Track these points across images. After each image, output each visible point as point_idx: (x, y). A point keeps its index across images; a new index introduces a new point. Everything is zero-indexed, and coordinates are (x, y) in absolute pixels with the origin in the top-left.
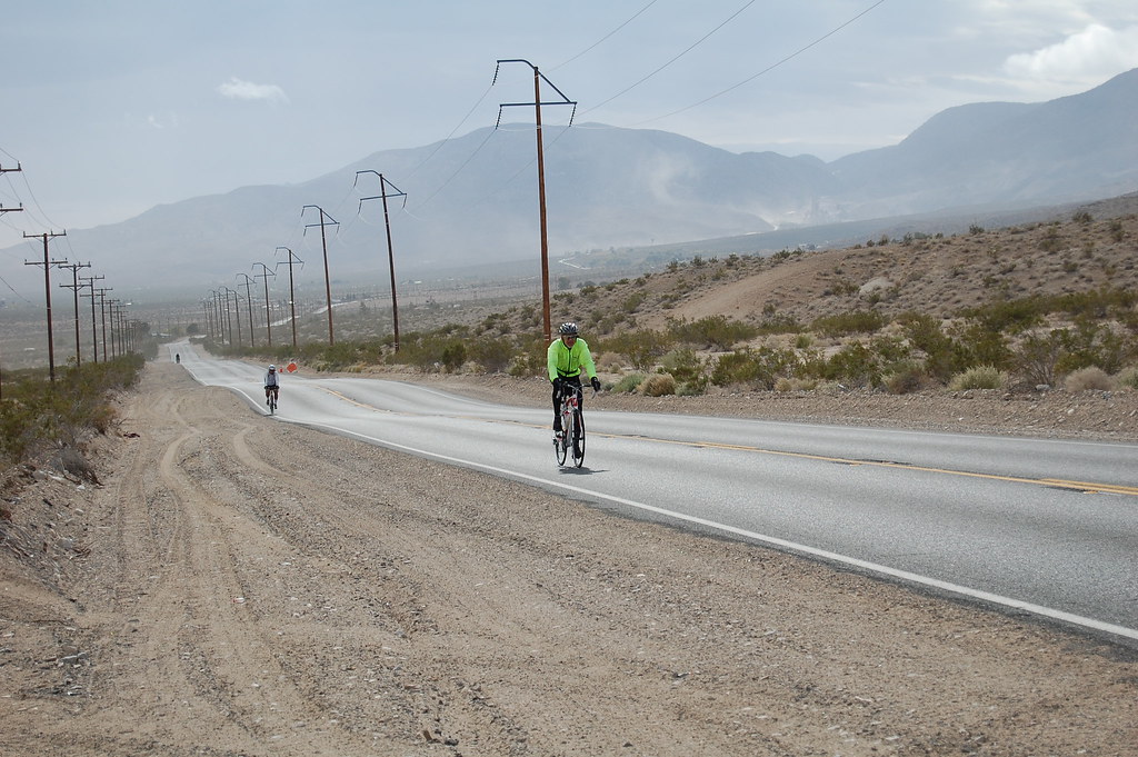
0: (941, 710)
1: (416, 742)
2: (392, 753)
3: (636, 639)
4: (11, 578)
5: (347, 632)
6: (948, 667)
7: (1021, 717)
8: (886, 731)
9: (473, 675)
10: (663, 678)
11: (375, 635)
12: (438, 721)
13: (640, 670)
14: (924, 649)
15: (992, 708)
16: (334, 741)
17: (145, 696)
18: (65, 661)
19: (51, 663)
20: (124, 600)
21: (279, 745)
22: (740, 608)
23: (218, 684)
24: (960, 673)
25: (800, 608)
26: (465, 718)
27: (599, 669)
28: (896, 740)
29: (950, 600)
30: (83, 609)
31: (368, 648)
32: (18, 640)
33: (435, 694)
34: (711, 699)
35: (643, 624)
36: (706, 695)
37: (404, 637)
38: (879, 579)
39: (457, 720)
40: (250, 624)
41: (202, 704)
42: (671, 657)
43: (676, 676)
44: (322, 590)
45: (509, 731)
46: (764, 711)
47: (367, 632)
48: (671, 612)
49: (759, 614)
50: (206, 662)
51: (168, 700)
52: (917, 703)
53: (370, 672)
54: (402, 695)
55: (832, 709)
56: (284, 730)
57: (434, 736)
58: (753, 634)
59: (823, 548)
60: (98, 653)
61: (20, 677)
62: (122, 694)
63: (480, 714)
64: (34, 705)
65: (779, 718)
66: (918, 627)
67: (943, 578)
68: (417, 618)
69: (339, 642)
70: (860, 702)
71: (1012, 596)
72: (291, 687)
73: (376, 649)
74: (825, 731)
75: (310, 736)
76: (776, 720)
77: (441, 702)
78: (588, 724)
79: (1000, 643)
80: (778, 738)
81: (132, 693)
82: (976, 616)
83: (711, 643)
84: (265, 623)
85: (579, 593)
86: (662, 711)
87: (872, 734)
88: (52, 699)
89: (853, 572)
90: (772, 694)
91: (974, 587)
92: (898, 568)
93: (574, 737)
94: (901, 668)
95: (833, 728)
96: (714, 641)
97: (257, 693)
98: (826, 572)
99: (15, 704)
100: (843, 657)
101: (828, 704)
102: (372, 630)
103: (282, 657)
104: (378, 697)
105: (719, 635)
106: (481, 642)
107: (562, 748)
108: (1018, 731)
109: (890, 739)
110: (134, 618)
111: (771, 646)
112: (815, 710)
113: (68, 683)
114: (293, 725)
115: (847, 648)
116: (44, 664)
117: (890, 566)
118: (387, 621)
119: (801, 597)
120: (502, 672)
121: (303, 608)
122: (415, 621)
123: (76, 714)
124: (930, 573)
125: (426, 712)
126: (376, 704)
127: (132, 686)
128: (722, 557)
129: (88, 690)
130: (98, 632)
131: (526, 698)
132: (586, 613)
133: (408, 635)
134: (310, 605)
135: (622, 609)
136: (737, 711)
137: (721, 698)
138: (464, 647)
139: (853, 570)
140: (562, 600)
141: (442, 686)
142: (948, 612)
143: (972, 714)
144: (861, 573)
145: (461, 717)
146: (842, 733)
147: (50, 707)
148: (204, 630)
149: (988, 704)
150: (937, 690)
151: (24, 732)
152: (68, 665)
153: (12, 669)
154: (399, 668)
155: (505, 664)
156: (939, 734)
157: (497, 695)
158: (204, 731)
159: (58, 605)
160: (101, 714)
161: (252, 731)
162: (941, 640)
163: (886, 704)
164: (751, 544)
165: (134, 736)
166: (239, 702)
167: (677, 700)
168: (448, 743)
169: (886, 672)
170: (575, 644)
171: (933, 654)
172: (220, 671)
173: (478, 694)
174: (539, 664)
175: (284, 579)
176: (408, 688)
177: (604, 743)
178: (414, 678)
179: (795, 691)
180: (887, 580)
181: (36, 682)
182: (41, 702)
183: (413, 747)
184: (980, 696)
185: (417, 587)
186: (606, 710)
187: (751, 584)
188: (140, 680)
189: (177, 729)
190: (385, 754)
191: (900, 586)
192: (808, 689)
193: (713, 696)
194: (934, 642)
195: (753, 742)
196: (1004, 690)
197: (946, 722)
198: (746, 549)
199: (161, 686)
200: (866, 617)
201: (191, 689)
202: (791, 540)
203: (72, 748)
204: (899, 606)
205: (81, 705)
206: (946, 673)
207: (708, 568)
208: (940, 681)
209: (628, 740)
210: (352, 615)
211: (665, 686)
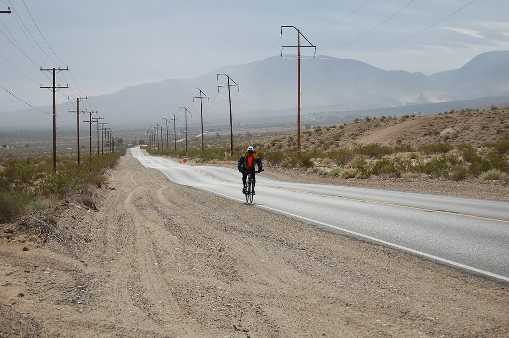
0: (465, 324)
1: (230, 330)
2: (219, 334)
3: (330, 287)
4: (56, 251)
5: (202, 280)
6: (469, 305)
7: (501, 329)
8: (439, 333)
9: (257, 301)
10: (342, 305)
11: (215, 281)
12: (240, 321)
13: (331, 301)
14: (459, 296)
15: (488, 324)
16: (194, 328)
17: (112, 305)
18: (77, 288)
19: (71, 289)
20: (105, 262)
21: (169, 329)
22: (378, 275)
23: (144, 301)
24: (475, 308)
25: (405, 276)
26: (252, 320)
27: (313, 300)
28: (444, 337)
29: (472, 275)
30: (86, 265)
31: (211, 287)
32: (57, 278)
33: (239, 309)
34: (362, 316)
35: (334, 281)
36: (360, 313)
37: (227, 283)
38: (441, 264)
39: (249, 321)
40: (160, 275)
41: (136, 310)
42: (346, 296)
43: (347, 305)
44: (192, 261)
45: (271, 327)
46: (385, 322)
47: (211, 280)
48: (347, 276)
49: (386, 278)
50: (139, 291)
51: (122, 307)
52: (454, 321)
53: (211, 298)
54: (225, 309)
55: (416, 322)
56: (172, 322)
57: (238, 328)
58: (383, 287)
59: (416, 250)
60: (92, 285)
61: (57, 295)
62: (102, 304)
63: (259, 318)
64: (63, 307)
65: (392, 325)
66: (457, 287)
67: (469, 265)
68: (234, 275)
69: (198, 284)
70: (428, 319)
71: (500, 274)
72: (176, 303)
73: (215, 288)
74: (412, 332)
75: (183, 326)
76: (391, 326)
77: (242, 313)
78: (307, 325)
79: (494, 295)
80: (391, 334)
81: (106, 304)
82: (483, 283)
83: (364, 291)
84: (167, 274)
85: (306, 266)
86: (340, 320)
87: (433, 334)
88: (71, 305)
89: (429, 261)
90: (390, 314)
91: (483, 269)
92: (450, 259)
93: (300, 330)
94: (448, 305)
95: (416, 331)
96: (365, 289)
97: (161, 306)
98: (417, 261)
99: (55, 306)
100: (422, 299)
101: (414, 320)
102: (213, 279)
103: (173, 290)
104: (214, 309)
105: (367, 287)
106: (262, 286)
107: (295, 335)
108: (498, 335)
109: (441, 336)
110: (109, 270)
111: (391, 293)
112: (408, 322)
113: (78, 298)
114: (176, 320)
115: (424, 295)
116: (68, 289)
117: (446, 258)
118: (220, 275)
119: (405, 271)
120: (270, 300)
121: (183, 269)
122: (233, 276)
123: (81, 312)
124: (464, 262)
125: (235, 317)
126: (213, 312)
127: (106, 300)
128: (371, 252)
129: (87, 301)
130: (92, 276)
131: (280, 312)
132: (309, 275)
133: (229, 282)
134: (186, 267)
135: (325, 274)
136: (373, 321)
137: (366, 315)
138: (254, 288)
139: (429, 260)
140: (299, 269)
141: (243, 305)
142: (471, 280)
143: (478, 326)
144: (433, 261)
145: (251, 320)
146: (420, 333)
147: (70, 308)
148: (138, 277)
149: (486, 322)
150: (464, 315)
151: (58, 319)
152: (79, 291)
153: (54, 291)
154: (224, 297)
155: (271, 296)
156: (463, 335)
157: (267, 310)
158: (136, 322)
159: (76, 263)
160: (92, 312)
161: (158, 322)
162: (467, 293)
163: (440, 321)
164: (384, 246)
165: (106, 323)
166: (153, 309)
167: (347, 316)
168: (244, 331)
169: (441, 306)
170: (303, 289)
171: (463, 299)
172: (145, 295)
173: (259, 310)
174: (286, 297)
175: (176, 255)
176: (228, 306)
177: (313, 334)
178: (231, 302)
179: (400, 313)
180: (445, 265)
181: (64, 297)
182: (66, 306)
183: (229, 332)
184: (483, 319)
185: (234, 261)
186: (315, 319)
187: (383, 265)
188: (110, 298)
189: (125, 320)
190: (216, 335)
191: (450, 268)
192: (406, 313)
193: (363, 314)
194: (464, 293)
195: (380, 335)
196: (494, 316)
197: (466, 330)
198: (382, 249)
199: (119, 301)
200: (434, 281)
201: (132, 303)
202: (402, 245)
203: (78, 327)
204: (449, 277)
205: (83, 308)
206: (468, 308)
207: (365, 257)
208: (465, 311)
209: (324, 333)
210: (205, 272)
211: (342, 309)
